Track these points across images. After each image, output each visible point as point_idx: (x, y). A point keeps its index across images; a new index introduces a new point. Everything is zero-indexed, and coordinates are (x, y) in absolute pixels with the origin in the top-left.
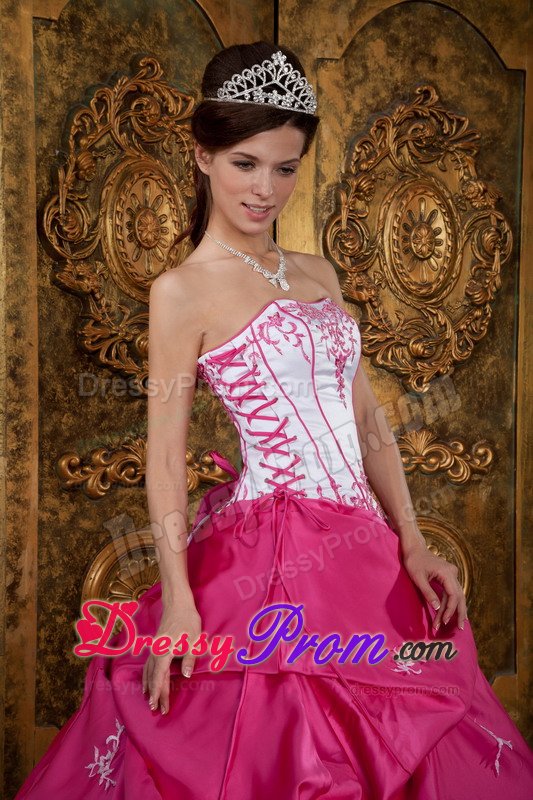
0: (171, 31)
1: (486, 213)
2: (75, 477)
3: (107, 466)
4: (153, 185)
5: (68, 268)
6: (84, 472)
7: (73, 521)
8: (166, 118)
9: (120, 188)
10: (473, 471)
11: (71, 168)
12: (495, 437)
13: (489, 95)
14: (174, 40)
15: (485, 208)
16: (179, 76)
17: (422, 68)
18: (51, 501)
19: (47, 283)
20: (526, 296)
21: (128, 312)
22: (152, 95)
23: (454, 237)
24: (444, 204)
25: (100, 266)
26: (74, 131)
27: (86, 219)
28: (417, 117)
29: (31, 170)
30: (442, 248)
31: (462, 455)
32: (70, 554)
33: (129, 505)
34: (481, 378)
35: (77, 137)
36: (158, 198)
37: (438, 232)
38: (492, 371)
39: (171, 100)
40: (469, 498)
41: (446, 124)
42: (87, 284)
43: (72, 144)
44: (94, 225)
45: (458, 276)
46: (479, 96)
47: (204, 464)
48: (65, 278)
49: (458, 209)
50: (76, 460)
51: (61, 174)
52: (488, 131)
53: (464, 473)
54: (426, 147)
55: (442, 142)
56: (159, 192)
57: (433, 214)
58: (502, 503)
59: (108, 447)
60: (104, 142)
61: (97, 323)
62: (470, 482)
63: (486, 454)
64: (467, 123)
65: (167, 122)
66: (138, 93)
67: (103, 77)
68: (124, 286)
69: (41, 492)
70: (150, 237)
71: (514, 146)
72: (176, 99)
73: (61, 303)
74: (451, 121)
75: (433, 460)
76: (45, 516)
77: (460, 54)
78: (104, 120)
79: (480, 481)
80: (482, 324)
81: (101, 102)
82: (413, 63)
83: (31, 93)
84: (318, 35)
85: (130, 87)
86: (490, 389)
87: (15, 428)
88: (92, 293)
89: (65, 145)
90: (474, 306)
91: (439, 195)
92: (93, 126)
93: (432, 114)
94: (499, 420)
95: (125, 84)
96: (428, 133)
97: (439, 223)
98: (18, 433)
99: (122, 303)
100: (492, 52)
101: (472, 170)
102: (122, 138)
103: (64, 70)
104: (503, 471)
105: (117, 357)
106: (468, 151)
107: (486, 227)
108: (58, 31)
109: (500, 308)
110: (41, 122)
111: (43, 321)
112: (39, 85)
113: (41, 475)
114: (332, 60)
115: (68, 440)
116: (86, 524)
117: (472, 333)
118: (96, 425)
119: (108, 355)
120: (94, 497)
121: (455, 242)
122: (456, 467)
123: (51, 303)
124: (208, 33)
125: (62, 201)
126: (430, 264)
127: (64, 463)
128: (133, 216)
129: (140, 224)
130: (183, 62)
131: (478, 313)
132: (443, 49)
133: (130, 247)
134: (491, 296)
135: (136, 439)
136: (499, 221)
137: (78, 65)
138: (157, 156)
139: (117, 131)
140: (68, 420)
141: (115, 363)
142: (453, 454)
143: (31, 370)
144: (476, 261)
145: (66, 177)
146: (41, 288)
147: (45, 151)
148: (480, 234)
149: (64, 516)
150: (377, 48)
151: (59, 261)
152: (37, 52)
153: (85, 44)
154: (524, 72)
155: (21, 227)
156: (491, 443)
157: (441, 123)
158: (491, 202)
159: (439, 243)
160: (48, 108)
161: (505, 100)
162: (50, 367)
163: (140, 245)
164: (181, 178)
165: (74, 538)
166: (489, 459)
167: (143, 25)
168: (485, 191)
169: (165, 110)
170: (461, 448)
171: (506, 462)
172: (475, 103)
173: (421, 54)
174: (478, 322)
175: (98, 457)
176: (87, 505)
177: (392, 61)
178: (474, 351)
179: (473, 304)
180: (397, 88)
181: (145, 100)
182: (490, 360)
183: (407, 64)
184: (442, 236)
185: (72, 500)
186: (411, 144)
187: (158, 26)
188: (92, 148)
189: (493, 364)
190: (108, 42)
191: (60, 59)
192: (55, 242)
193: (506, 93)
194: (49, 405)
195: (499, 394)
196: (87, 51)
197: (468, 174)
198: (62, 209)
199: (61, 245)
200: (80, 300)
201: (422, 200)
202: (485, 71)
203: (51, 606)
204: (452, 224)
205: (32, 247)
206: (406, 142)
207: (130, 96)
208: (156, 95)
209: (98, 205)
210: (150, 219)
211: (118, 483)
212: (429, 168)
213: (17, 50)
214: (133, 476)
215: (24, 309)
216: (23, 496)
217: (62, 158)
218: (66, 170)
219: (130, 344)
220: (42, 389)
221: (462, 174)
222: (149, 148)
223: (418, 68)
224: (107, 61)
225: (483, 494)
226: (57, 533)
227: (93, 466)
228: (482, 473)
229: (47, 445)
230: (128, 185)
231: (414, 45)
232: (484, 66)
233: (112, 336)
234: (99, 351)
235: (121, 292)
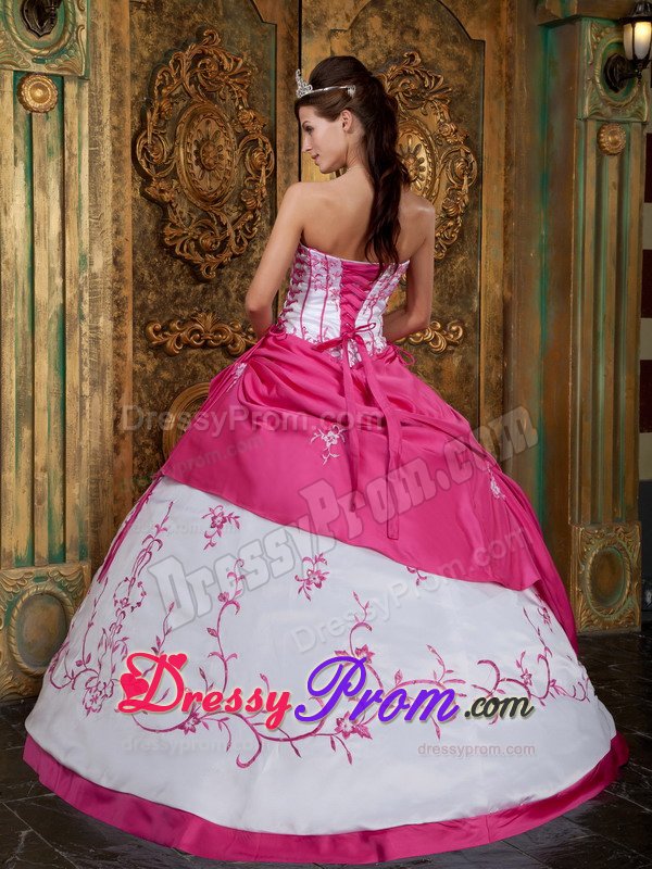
0: (225, 9)
1: (457, 147)
2: (158, 339)
3: (181, 332)
4: (213, 122)
5: (154, 184)
6: (165, 336)
7: (156, 372)
8: (222, 73)
9: (190, 125)
10: (449, 343)
11: (156, 110)
12: (464, 318)
13: (458, 58)
14: (227, 16)
15: (456, 144)
16: (231, 43)
17: (408, 37)
18: (142, 356)
19: (138, 195)
20: (487, 211)
21: (195, 217)
22: (212, 56)
23: (434, 165)
24: (426, 140)
25: (175, 182)
26: (157, 83)
27: (167, 147)
28: (405, 74)
29: (127, 112)
30: (425, 173)
31: (439, 331)
32: (154, 399)
33: (196, 362)
34: (452, 275)
35: (160, 88)
36: (216, 133)
37: (421, 161)
38: (462, 268)
39: (226, 60)
40: (445, 364)
41: (427, 79)
42: (166, 197)
43: (156, 92)
44: (172, 151)
45: (437, 195)
46: (451, 59)
47: (248, 333)
48: (152, 191)
49: (436, 145)
50: (159, 326)
51: (149, 115)
52: (457, 86)
53: (442, 344)
54: (412, 97)
55: (424, 94)
56: (217, 128)
57: (418, 147)
58: (470, 368)
59: (180, 318)
60: (178, 91)
61: (173, 226)
62: (445, 351)
63: (458, 330)
64: (442, 80)
65: (223, 77)
66: (202, 55)
67: (177, 44)
68: (192, 198)
69: (134, 351)
70: (211, 162)
71: (477, 97)
72: (229, 60)
73: (148, 210)
74: (430, 78)
75: (418, 335)
76: (137, 367)
77: (436, 28)
78: (178, 75)
79: (453, 351)
80: (453, 233)
81: (177, 62)
82: (402, 34)
83: (128, 56)
84: (331, 12)
85: (197, 51)
86: (460, 282)
87: (116, 301)
88: (170, 203)
89: (151, 94)
90: (449, 218)
91: (422, 133)
92: (171, 80)
93: (416, 72)
94: (467, 305)
95: (193, 49)
96: (413, 87)
97: (422, 154)
98: (118, 305)
99: (190, 211)
100: (460, 26)
101: (446, 114)
102: (191, 89)
103: (150, 39)
104: (470, 344)
105: (188, 250)
106: (443, 100)
107: (457, 158)
108: (146, 10)
109: (469, 219)
110: (134, 77)
111: (136, 223)
112: (132, 49)
113: (134, 337)
114: (341, 31)
115: (152, 312)
116: (165, 375)
117: (445, 239)
118: (172, 301)
119: (181, 249)
120: (171, 355)
121: (434, 169)
122: (435, 339)
123: (141, 210)
124: (251, 11)
125: (150, 135)
126: (416, 185)
127: (150, 329)
128: (199, 146)
129: (204, 151)
130: (233, 32)
131: (451, 223)
132: (424, 24)
133: (197, 169)
134: (461, 210)
135: (201, 312)
136: (467, 154)
137: (159, 35)
138: (215, 102)
139: (187, 83)
140: (152, 297)
141: (186, 255)
142: (433, 330)
143: (127, 259)
144: (449, 184)
145: (151, 117)
146: (134, 199)
147: (137, 98)
148: (453, 163)
149: (150, 367)
150: (375, 23)
151: (147, 180)
152: (132, 26)
153: (165, 20)
154: (484, 42)
155: (120, 153)
156: (461, 322)
157: (423, 79)
158: (461, 139)
159: (422, 169)
160: (139, 66)
161: (470, 62)
162: (140, 257)
163: (203, 168)
164: (232, 118)
165: (157, 385)
166: (461, 334)
167: (206, 5)
168: (456, 131)
169: (221, 68)
170: (439, 325)
171: (472, 337)
172: (448, 65)
173: (407, 28)
174: (450, 231)
175: (174, 325)
176: (166, 360)
177: (386, 32)
178: (447, 253)
179: (448, 216)
180: (390, 53)
181: (208, 61)
182: (461, 259)
183: (397, 34)
184: (425, 164)
185: (155, 357)
186: (401, 94)
187: (215, 6)
188: (170, 96)
189: (463, 263)
190: (181, 18)
191: (148, 30)
192: (144, 166)
193: (471, 57)
194: (139, 285)
195: (467, 285)
196: (166, 25)
197: (443, 118)
198: (149, 141)
199: (148, 167)
200: (162, 208)
201: (409, 137)
202: (455, 41)
203: (142, 441)
204: (432, 155)
205: (128, 167)
206: (397, 93)
207: (197, 58)
208: (215, 57)
209: (174, 138)
210: (211, 148)
211: (189, 346)
212: (415, 113)
213: (119, 24)
214: (199, 340)
215: (122, 214)
216: (122, 352)
217: (149, 103)
218: (152, 113)
219: (196, 241)
220: (134, 273)
221: (439, 117)
222: (210, 96)
223: (405, 38)
224: (180, 32)
225: (456, 361)
226: (145, 381)
227: (171, 332)
228: (455, 345)
229: (138, 315)
230: (196, 124)
231: (402, 20)
232: (454, 36)
233: (184, 235)
234: (175, 246)
235: (190, 202)
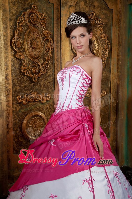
1: (105, 41)
2: (20, 101)
3: (27, 98)
4: (35, 34)
5: (17, 54)
6: (22, 99)
7: (20, 110)
9: (28, 35)
10: (102, 96)
12: (106, 89)
13: (106, 14)
14: (39, 1)
15: (105, 40)
16: (40, 9)
17: (92, 8)
18: (15, 106)
19: (13, 57)
20: (113, 59)
23: (99, 46)
24: (96, 39)
25: (24, 53)
27: (21, 42)
28: (91, 19)
30: (96, 48)
32: (19, 117)
34: (103, 76)
35: (19, 23)
36: (37, 37)
37: (95, 45)
38: (105, 75)
39: (39, 15)
41: (97, 21)
42: (22, 57)
43: (18, 25)
44: (23, 43)
45: (99, 54)
46: (103, 15)
47: (47, 97)
48: (17, 56)
49: (99, 40)
50: (20, 97)
51: (15, 32)
52: (105, 23)
55: (96, 25)
56: (37, 36)
57: (94, 41)
59: (27, 94)
60: (24, 24)
61: (24, 66)
64: (101, 20)
65: (38, 20)
66: (32, 13)
67: (24, 9)
70: (35, 46)
71: (110, 26)
72: (40, 14)
73: (16, 61)
74: (98, 20)
76: (14, 109)
77: (100, 5)
78: (24, 19)
80: (104, 65)
81: (24, 15)
82: (90, 7)
84: (70, 0)
85: (30, 12)
86: (105, 79)
88: (23, 59)
89: (16, 25)
92: (22, 21)
93: (94, 18)
94: (107, 85)
97: (95, 43)
98: (8, 91)
99: (29, 61)
100: (106, 5)
101: (102, 31)
102: (29, 24)
103: (15, 7)
106: (101, 27)
107: (105, 44)
109: (108, 61)
111: (12, 66)
112: (10, 11)
113: (13, 100)
114: (72, 6)
115: (18, 93)
118: (24, 89)
119: (27, 73)
120: (24, 105)
121: (99, 47)
123: (14, 61)
125: (16, 38)
127: (18, 98)
128: (31, 41)
129: (33, 43)
130: (41, 6)
132: (96, 4)
133: (31, 49)
134: (106, 59)
136: (108, 42)
137: (18, 6)
138: (36, 28)
139: (27, 22)
140: (18, 88)
141: (28, 75)
143: (10, 77)
144: (103, 51)
146: (12, 59)
150: (82, 3)
151: (15, 52)
154: (113, 9)
155: (7, 44)
156: (106, 90)
157: (96, 21)
158: (106, 38)
159: (95, 47)
160: (12, 16)
161: (109, 16)
163: (33, 48)
164: (41, 33)
165: (20, 114)
166: (105, 94)
168: (105, 36)
169: (38, 17)
172: (103, 16)
173: (91, 5)
175: (25, 96)
177: (85, 6)
181: (33, 15)
183: (89, 7)
184: (96, 46)
188: (22, 26)
191: (14, 5)
193: (109, 14)
194: (14, 85)
195: (107, 80)
196: (20, 3)
197: (101, 32)
198: (16, 40)
200: (20, 61)
202: (105, 9)
204: (98, 43)
205: (10, 48)
207: (30, 14)
208: (36, 14)
209: (24, 39)
210: (35, 42)
211: (29, 102)
213: (5, 3)
214: (32, 100)
215: (8, 63)
216: (9, 105)
217: (15, 28)
218: (17, 31)
219: (31, 70)
221: (100, 32)
222: (34, 26)
223: (91, 8)
224: (25, 5)
226: (16, 113)
227: (24, 98)
228: (104, 96)
229: (14, 94)
230: (30, 34)
231: (90, 3)
232: (105, 8)
233: (27, 69)
234: (25, 72)
